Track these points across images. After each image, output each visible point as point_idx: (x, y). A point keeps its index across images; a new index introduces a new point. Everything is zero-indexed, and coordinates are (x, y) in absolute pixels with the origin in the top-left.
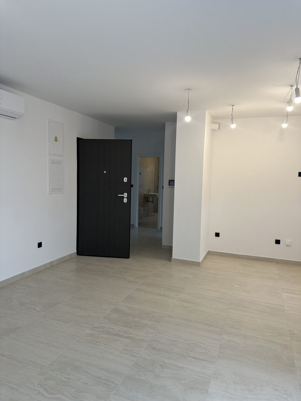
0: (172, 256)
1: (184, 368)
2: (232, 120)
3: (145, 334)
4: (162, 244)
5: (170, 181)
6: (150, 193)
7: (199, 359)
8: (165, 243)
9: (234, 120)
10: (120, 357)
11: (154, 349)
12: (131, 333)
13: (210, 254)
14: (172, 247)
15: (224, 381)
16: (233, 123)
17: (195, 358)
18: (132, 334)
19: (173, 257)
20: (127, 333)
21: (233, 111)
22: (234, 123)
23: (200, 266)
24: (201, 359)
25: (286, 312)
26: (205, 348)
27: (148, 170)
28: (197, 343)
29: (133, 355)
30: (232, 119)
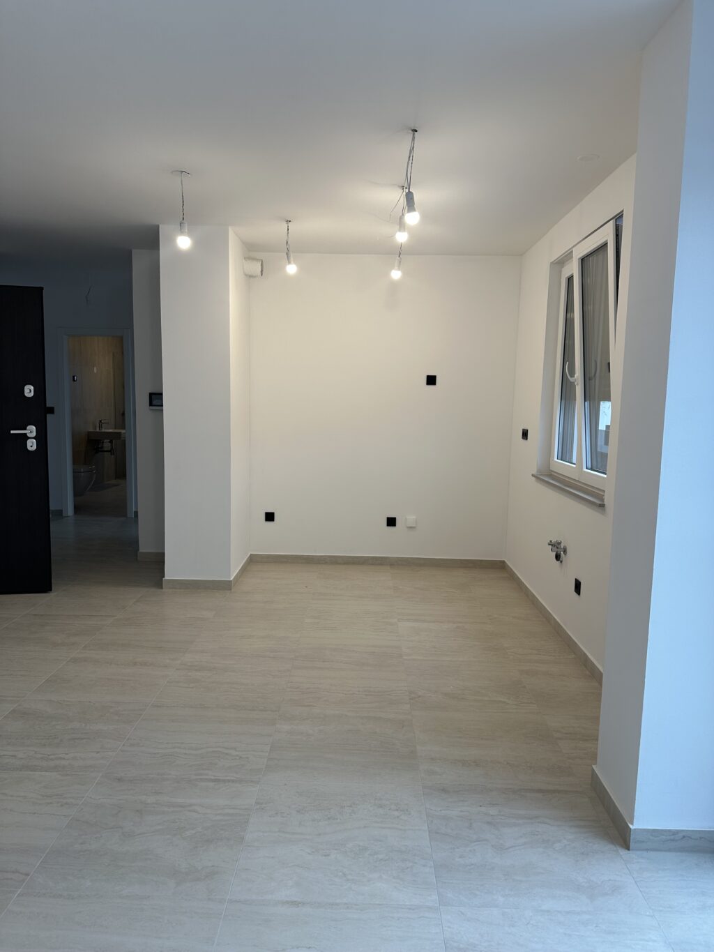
0: (163, 575)
1: (191, 805)
2: (287, 254)
3: (98, 752)
4: (138, 550)
5: (151, 395)
6: (103, 430)
7: (224, 781)
8: (145, 547)
9: (292, 255)
10: (35, 813)
11: (120, 780)
12: (61, 758)
13: (254, 561)
14: (164, 554)
15: (277, 813)
16: (289, 263)
17: (217, 781)
18: (64, 759)
19: (167, 577)
20: (52, 760)
21: (288, 233)
22: (292, 262)
23: (231, 590)
24: (229, 781)
25: (405, 658)
26: (238, 758)
27: (95, 371)
28: (220, 749)
29: (66, 804)
30: (288, 251)
